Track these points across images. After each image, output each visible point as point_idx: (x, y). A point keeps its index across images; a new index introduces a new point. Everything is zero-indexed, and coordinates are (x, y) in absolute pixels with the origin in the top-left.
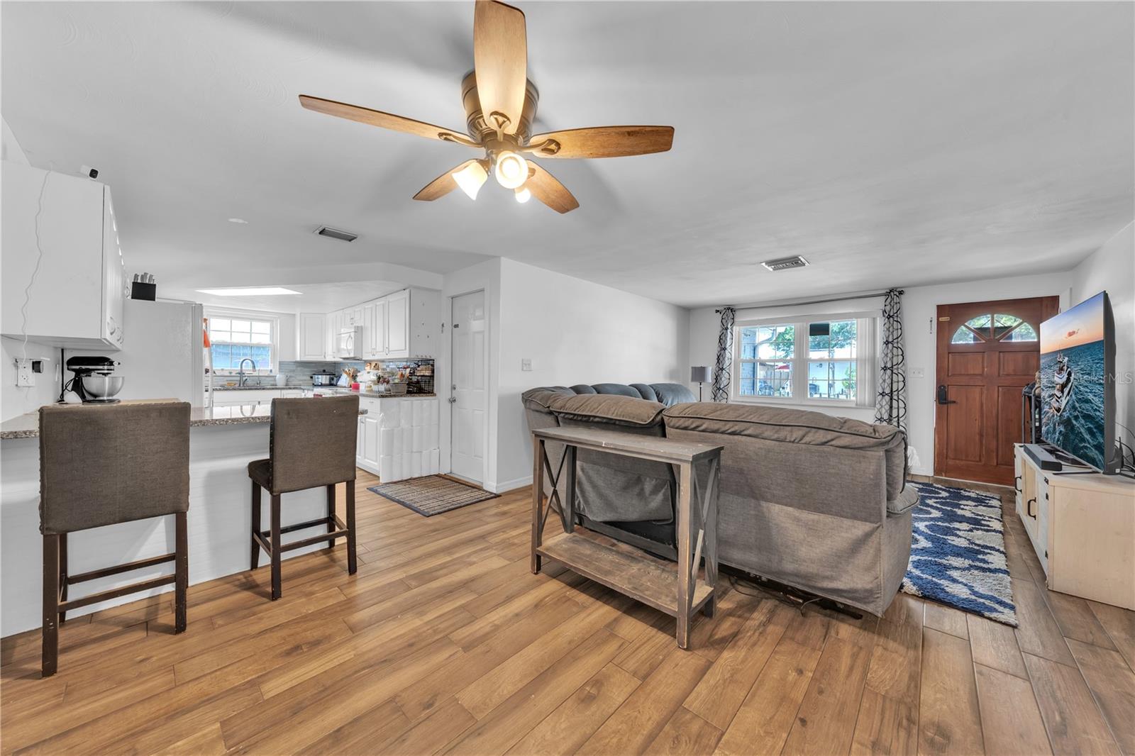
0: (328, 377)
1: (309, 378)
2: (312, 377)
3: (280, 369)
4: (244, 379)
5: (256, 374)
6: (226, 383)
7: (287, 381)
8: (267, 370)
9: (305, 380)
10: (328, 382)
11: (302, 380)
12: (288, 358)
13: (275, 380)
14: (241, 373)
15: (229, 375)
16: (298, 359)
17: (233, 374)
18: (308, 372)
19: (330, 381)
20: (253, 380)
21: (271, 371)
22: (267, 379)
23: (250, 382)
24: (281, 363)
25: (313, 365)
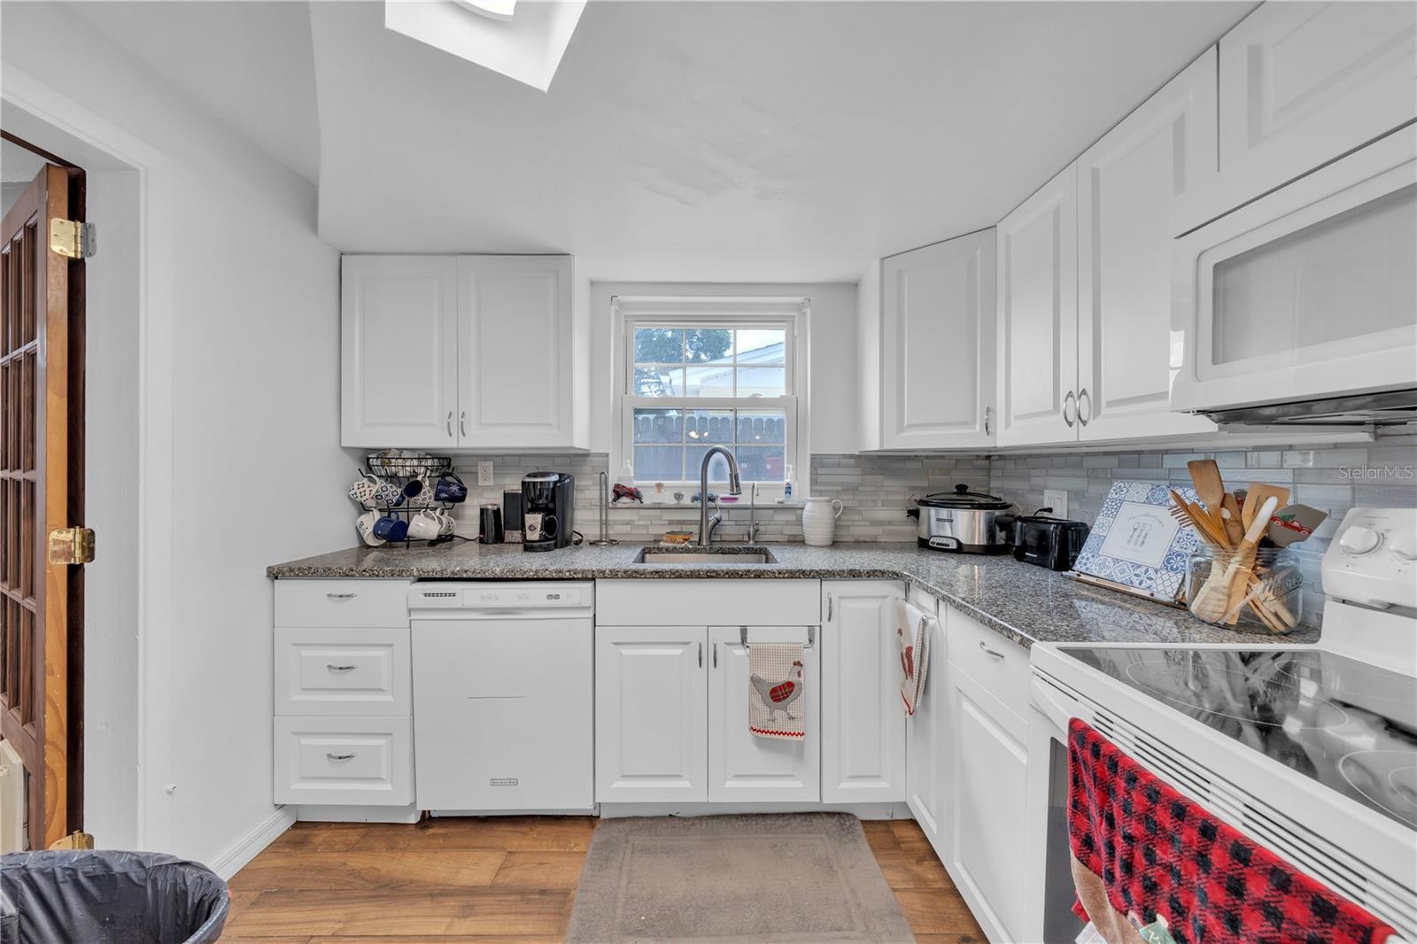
0: (981, 515)
1: (901, 515)
2: (914, 514)
3: (814, 482)
4: (713, 517)
5: (744, 499)
6: (663, 531)
7: (837, 525)
8: (777, 487)
9: (890, 523)
10: (979, 539)
11: (881, 523)
12: (838, 446)
13: (799, 522)
14: (705, 499)
15: (673, 502)
16: (873, 443)
17: (687, 501)
18: (897, 494)
19: (991, 534)
20: (737, 523)
21: (788, 490)
22: (782, 517)
23: (730, 530)
24: (817, 462)
25: (916, 465)
